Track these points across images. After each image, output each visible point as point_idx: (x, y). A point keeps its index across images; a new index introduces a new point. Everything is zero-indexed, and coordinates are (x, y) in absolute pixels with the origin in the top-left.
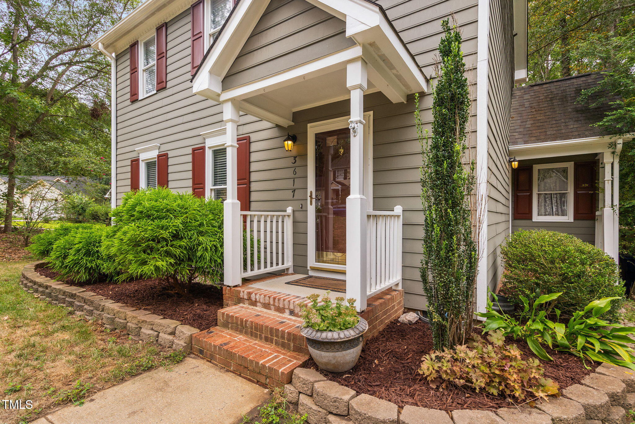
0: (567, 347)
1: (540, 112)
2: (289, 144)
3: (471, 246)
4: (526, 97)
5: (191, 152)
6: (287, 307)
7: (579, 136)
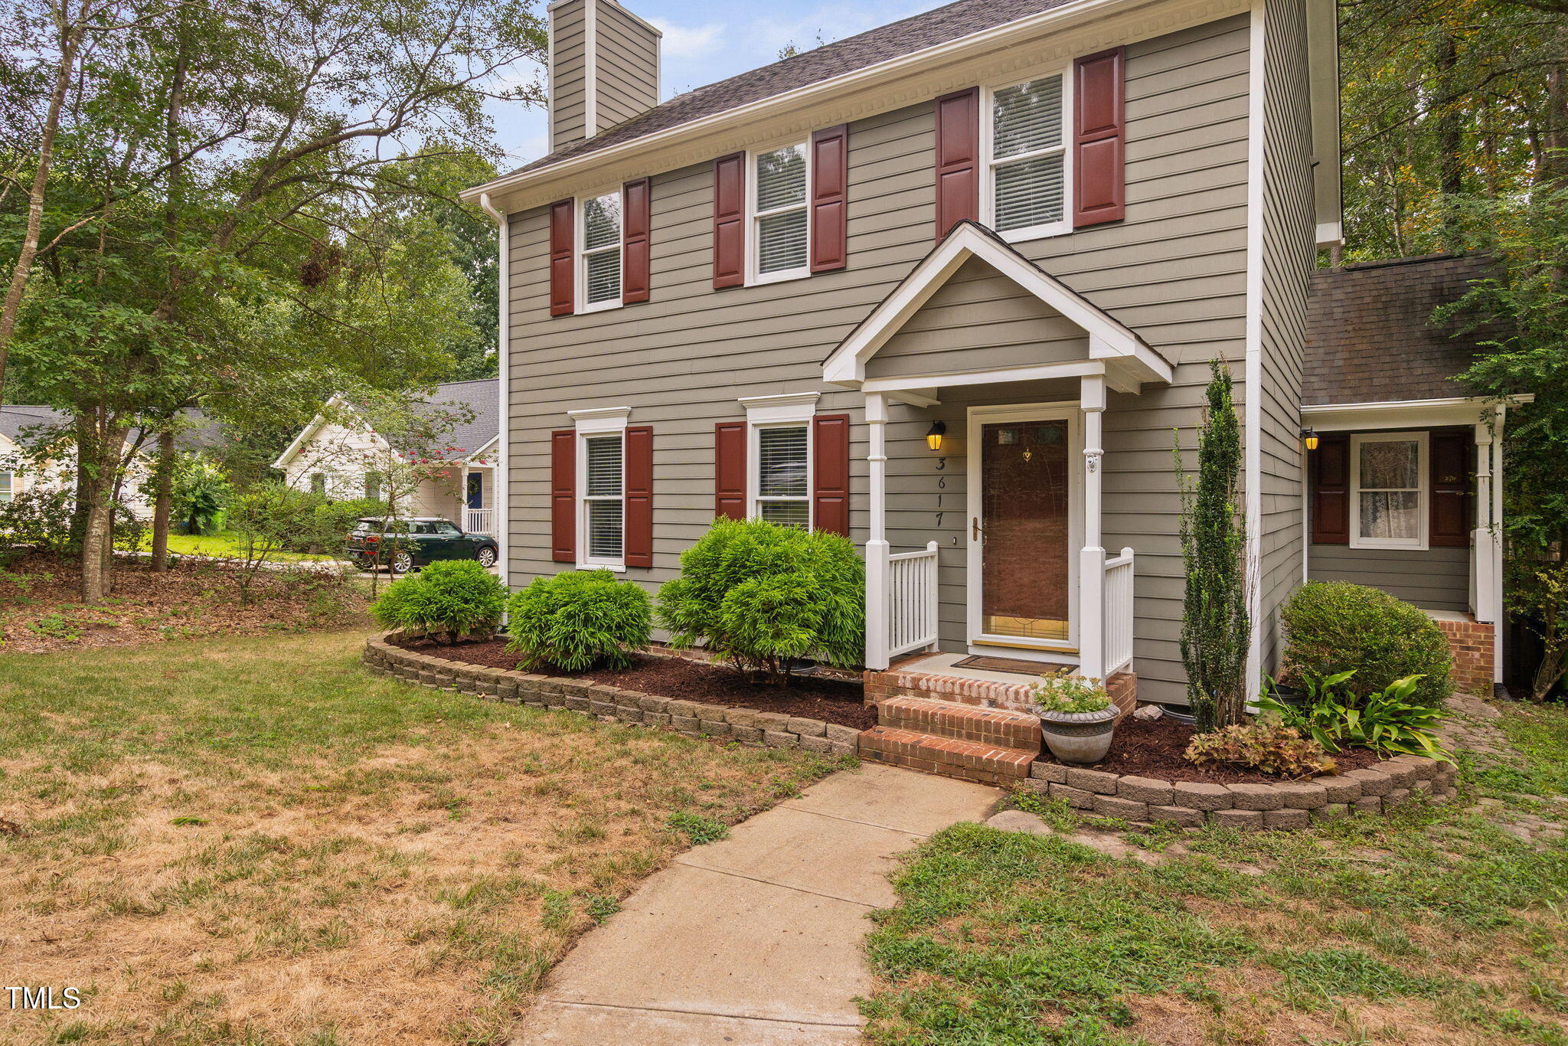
0: (1363, 741)
1: (1362, 333)
2: (935, 441)
3: (1242, 614)
4: (1338, 294)
5: (713, 429)
6: (984, 695)
7: (1432, 395)
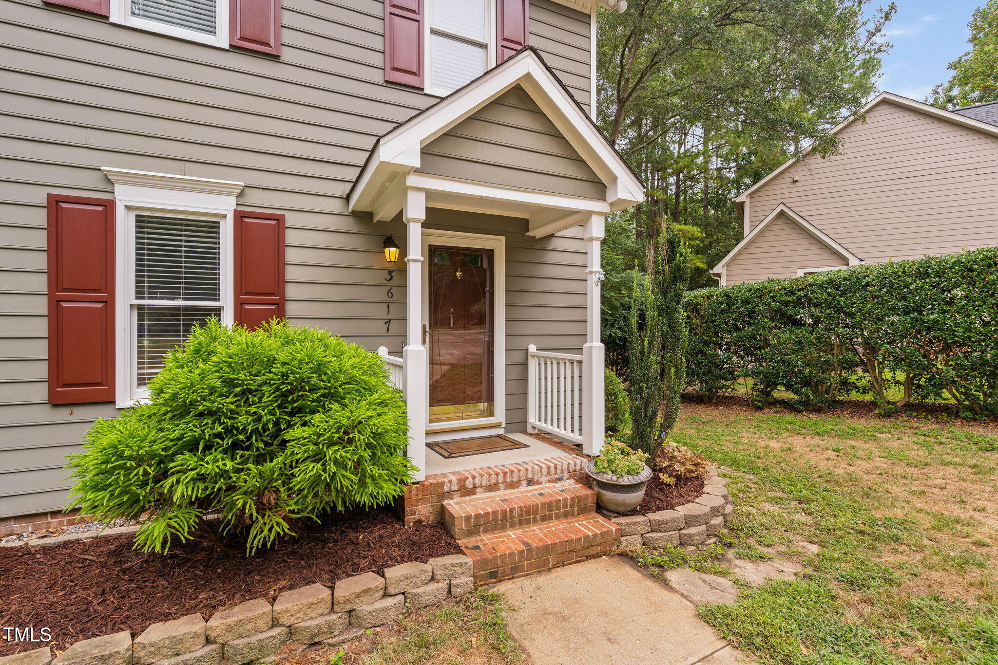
2: (391, 253)
5: (44, 202)
6: (523, 477)
